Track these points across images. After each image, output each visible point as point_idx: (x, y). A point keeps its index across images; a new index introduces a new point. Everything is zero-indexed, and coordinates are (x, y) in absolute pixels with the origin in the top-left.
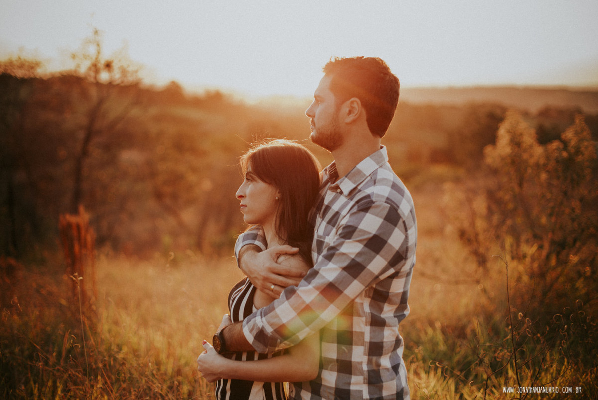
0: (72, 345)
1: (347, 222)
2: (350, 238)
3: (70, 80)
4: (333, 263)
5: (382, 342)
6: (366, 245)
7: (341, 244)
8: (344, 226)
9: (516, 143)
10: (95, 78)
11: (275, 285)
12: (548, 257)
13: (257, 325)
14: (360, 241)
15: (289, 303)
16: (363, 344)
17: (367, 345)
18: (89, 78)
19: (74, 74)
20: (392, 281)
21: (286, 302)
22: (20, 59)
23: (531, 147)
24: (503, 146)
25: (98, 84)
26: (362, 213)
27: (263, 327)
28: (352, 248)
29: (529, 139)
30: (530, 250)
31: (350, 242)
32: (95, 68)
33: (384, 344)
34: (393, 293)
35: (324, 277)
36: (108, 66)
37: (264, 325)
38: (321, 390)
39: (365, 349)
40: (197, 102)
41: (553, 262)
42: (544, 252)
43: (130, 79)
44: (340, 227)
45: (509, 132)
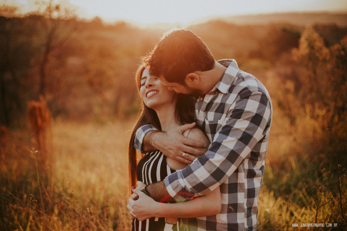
0: (32, 200)
1: (235, 107)
2: (240, 118)
3: (35, 18)
4: (231, 137)
5: (254, 188)
6: (251, 121)
7: (234, 123)
8: (233, 110)
9: (311, 46)
10: (50, 16)
11: (185, 152)
12: (333, 117)
13: (181, 185)
14: (247, 119)
15: (205, 168)
16: (244, 191)
17: (246, 191)
18: (45, 16)
19: (37, 14)
20: (261, 144)
21: (202, 167)
22: (4, 5)
23: (321, 49)
24: (304, 48)
25: (52, 20)
26: (245, 100)
27: (185, 186)
28: (242, 125)
29: (319, 44)
30: (321, 112)
31: (241, 121)
32: (49, 9)
33: (256, 189)
34: (262, 152)
35: (226, 147)
36: (57, 8)
37: (186, 185)
38: (217, 227)
39: (245, 194)
40: (111, 28)
41: (336, 119)
42: (331, 114)
43: (71, 16)
44: (230, 111)
45: (307, 39)
